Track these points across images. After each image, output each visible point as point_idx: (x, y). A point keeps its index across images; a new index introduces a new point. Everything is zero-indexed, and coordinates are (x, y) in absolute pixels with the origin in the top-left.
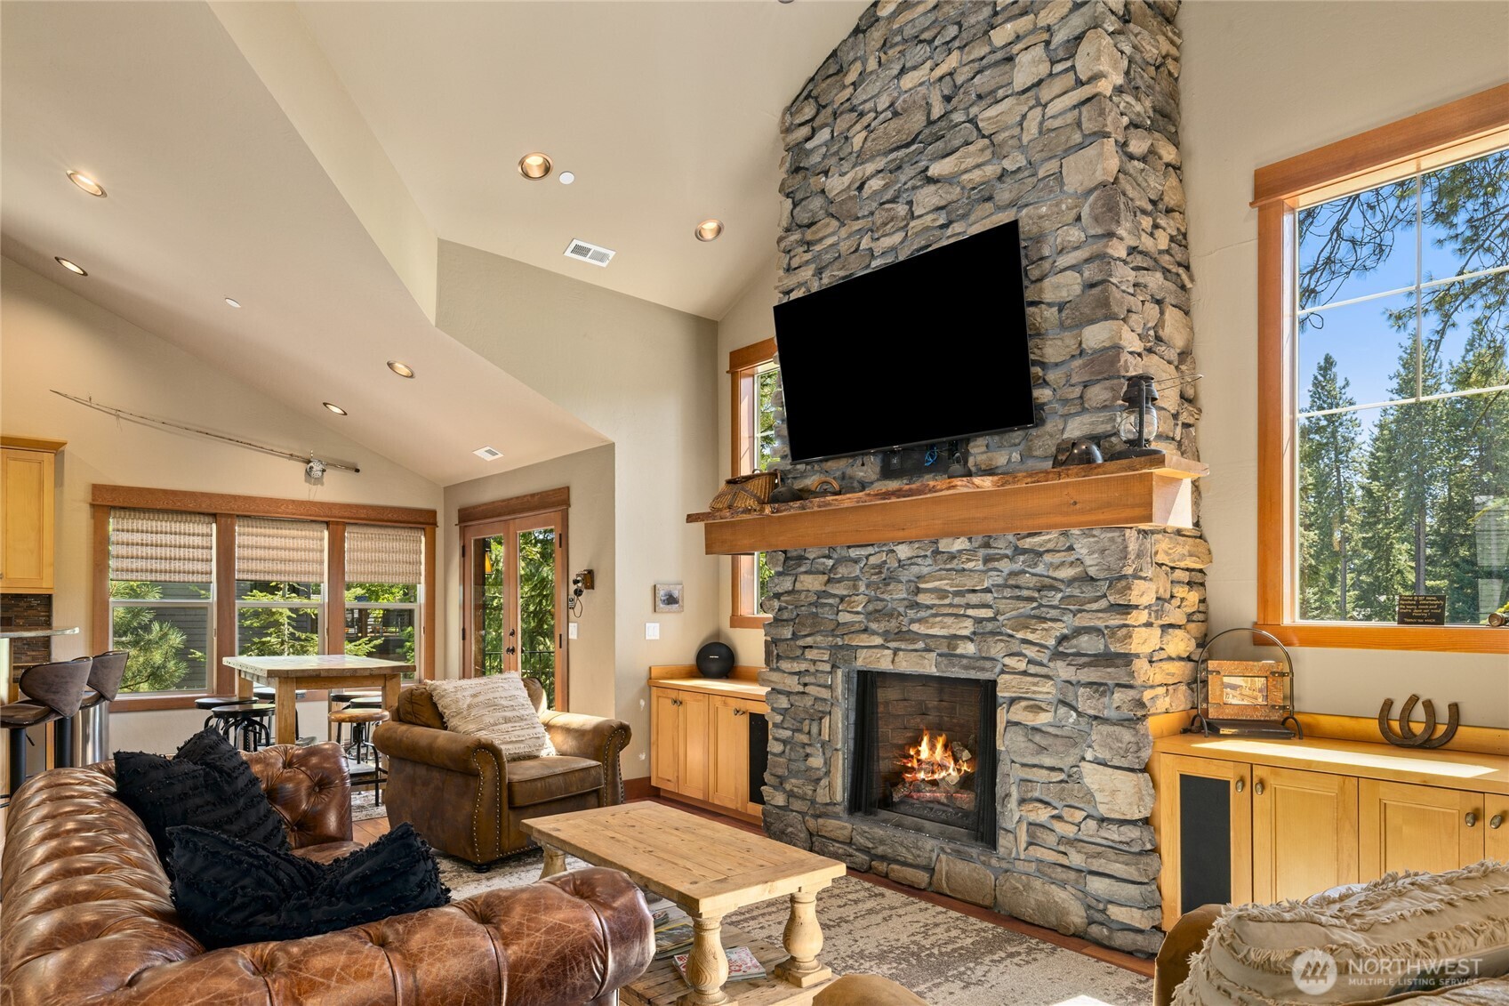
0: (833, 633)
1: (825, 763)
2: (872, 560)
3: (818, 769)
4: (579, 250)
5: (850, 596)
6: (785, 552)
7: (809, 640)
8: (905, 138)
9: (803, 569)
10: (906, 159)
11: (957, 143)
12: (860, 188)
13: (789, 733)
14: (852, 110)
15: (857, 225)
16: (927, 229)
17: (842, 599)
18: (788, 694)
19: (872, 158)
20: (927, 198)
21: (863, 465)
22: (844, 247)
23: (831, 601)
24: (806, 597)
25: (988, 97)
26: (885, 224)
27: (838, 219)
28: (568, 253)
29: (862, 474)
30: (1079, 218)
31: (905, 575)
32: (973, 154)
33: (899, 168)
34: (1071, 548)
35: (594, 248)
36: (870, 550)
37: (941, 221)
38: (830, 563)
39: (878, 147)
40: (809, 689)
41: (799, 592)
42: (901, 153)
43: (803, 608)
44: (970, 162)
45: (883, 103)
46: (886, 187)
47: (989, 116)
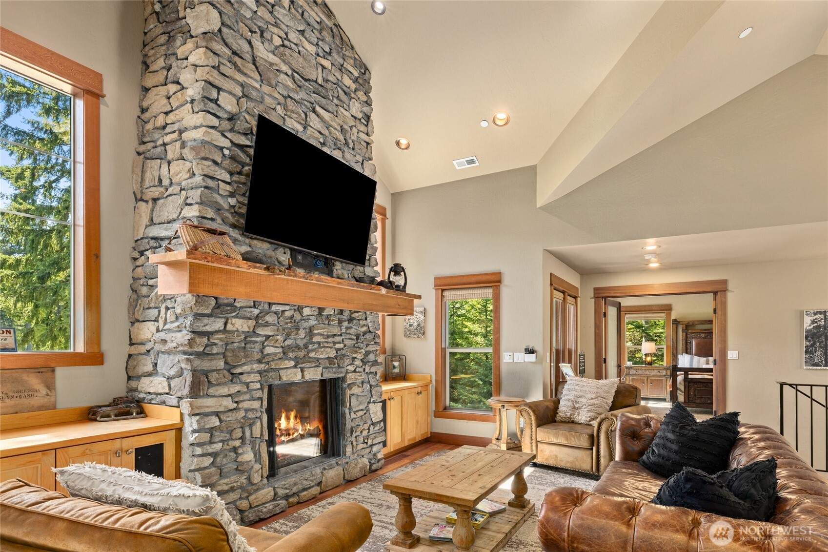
0: (260, 361)
1: (255, 456)
2: (286, 314)
3: (250, 461)
5: (273, 336)
6: (216, 298)
7: (246, 368)
8: (304, 74)
9: (234, 314)
12: (278, 72)
13: (220, 445)
17: (268, 337)
18: (217, 414)
19: (284, 62)
20: (314, 121)
21: (285, 253)
22: (268, 100)
23: (258, 339)
24: (238, 336)
26: (293, 112)
29: (284, 259)
33: (300, 87)
34: (366, 319)
36: (287, 308)
38: (256, 312)
39: (291, 62)
40: (240, 406)
41: (229, 332)
42: (302, 80)
43: (235, 344)
45: (292, 36)
46: (293, 90)
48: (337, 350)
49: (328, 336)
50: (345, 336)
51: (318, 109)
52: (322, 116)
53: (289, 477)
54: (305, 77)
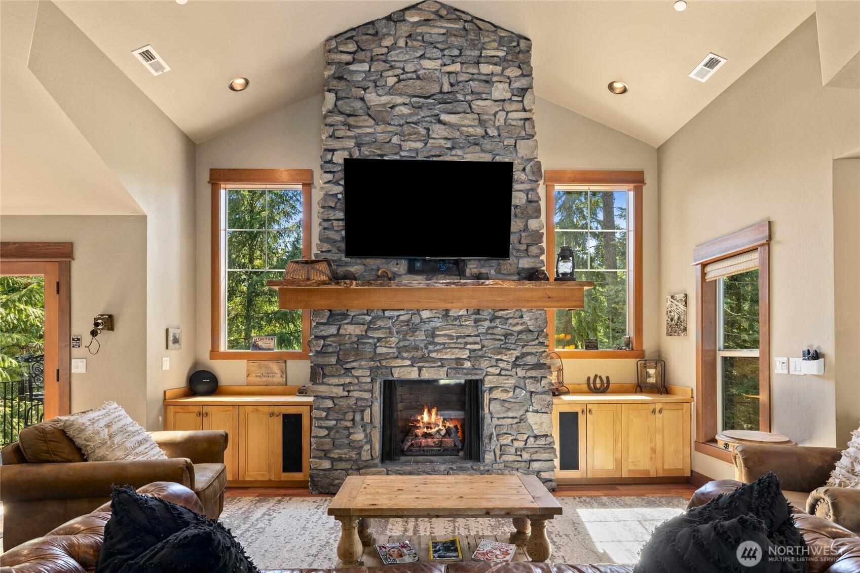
0: (372, 359)
1: (366, 436)
2: (402, 318)
3: (361, 441)
4: (147, 56)
5: (385, 338)
6: (330, 311)
7: (355, 364)
8: (425, 93)
9: (346, 322)
10: (425, 105)
11: (460, 110)
12: (392, 108)
13: (334, 422)
14: (385, 61)
15: (390, 128)
16: (441, 147)
17: (379, 339)
18: (332, 398)
19: (401, 95)
20: (438, 131)
21: (397, 264)
22: (381, 137)
23: (370, 341)
24: (349, 338)
25: (478, 96)
26: (410, 134)
27: (374, 120)
28: (136, 54)
29: (396, 269)
30: (524, 169)
31: (425, 327)
32: (469, 120)
33: (420, 107)
34: (522, 317)
35: (158, 58)
36: (402, 312)
37: (449, 146)
38: (368, 318)
39: (407, 91)
40: (351, 394)
41: (341, 335)
42: (422, 100)
43: (347, 345)
44: (467, 122)
45: (410, 67)
46: (411, 115)
47: (478, 104)
48: (471, 351)
49: (458, 337)
50: (483, 336)
51: (443, 117)
52: (448, 122)
53: (406, 466)
54: (427, 95)
